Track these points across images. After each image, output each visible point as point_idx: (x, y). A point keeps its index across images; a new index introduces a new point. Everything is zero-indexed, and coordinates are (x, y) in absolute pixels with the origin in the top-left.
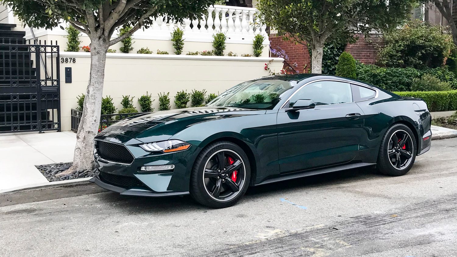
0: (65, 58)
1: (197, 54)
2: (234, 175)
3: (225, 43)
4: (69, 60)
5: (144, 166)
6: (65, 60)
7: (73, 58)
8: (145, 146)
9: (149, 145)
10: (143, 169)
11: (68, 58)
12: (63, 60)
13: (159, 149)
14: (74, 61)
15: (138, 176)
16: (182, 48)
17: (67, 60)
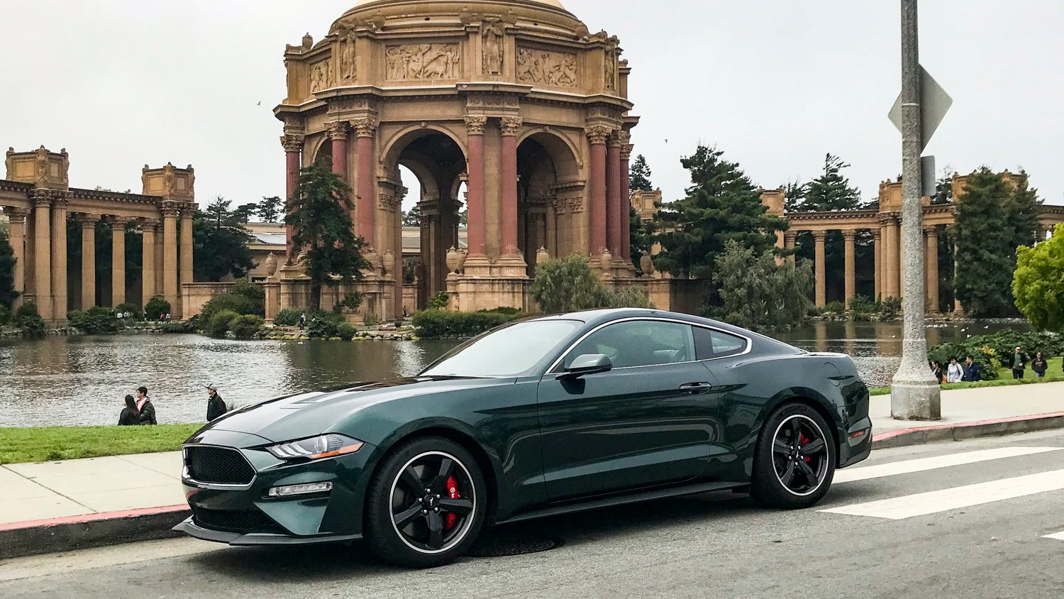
5: (275, 487)
8: (276, 449)
9: (285, 446)
10: (273, 492)
13: (303, 454)
15: (264, 507)
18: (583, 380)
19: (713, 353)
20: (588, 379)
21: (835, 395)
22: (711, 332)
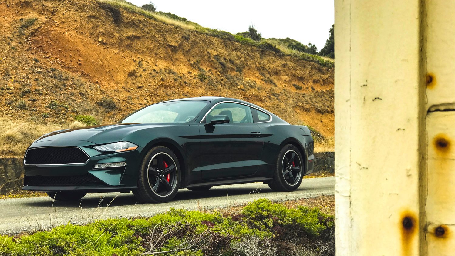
18: (214, 127)
19: (259, 120)
20: (216, 127)
21: (304, 142)
22: (258, 111)
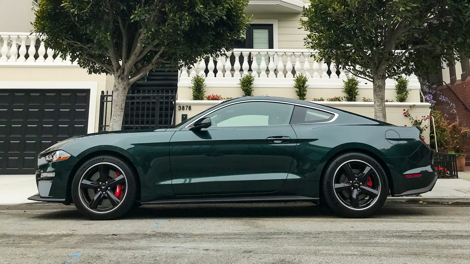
0: (182, 106)
1: (322, 100)
2: (118, 190)
3: (357, 88)
4: (185, 108)
6: (182, 108)
7: (188, 106)
11: (185, 106)
12: (180, 108)
14: (190, 108)
16: (305, 95)
17: (183, 107)
